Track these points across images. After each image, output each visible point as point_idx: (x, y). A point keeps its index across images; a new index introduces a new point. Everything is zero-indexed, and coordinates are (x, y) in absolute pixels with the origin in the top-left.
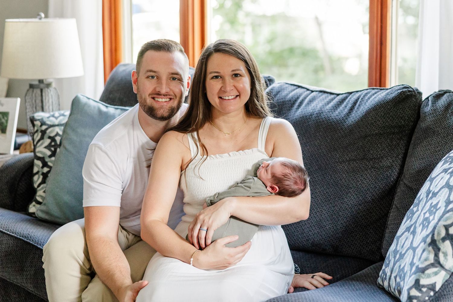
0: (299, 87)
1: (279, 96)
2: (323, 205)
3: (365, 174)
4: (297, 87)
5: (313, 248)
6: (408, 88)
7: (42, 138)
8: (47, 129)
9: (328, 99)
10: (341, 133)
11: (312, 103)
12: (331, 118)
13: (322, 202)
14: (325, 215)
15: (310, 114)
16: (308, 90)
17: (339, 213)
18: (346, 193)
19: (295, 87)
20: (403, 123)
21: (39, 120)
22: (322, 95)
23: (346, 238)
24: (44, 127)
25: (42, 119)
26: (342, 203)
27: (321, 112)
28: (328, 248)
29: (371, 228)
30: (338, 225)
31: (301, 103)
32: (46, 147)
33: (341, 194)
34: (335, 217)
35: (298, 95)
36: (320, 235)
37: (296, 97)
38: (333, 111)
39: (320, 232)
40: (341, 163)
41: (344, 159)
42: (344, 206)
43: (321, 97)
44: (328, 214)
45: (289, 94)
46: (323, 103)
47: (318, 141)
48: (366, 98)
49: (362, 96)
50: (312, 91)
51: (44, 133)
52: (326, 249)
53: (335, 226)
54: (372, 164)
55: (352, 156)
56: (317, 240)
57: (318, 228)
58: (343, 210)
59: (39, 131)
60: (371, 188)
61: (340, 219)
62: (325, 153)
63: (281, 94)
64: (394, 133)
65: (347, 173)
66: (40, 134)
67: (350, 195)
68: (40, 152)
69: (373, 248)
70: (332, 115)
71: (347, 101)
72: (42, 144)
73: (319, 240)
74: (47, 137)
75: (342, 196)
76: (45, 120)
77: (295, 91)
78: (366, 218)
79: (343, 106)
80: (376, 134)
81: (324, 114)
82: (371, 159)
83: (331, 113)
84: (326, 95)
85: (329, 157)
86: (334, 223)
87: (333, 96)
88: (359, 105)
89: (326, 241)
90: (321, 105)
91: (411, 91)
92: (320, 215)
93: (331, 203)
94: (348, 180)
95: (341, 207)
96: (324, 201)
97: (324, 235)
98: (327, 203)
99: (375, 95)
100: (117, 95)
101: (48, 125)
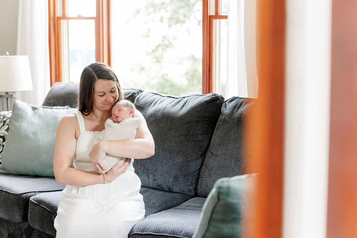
0: (156, 94)
1: (144, 100)
2: (163, 162)
3: (188, 144)
4: (155, 94)
5: (157, 187)
6: (216, 95)
7: (4, 125)
8: (7, 120)
9: (171, 101)
10: (176, 120)
11: (161, 103)
12: (170, 111)
13: (163, 160)
14: (164, 167)
15: (159, 109)
16: (161, 96)
17: (172, 167)
18: (176, 155)
19: (154, 94)
20: (211, 115)
21: (2, 115)
22: (168, 98)
23: (175, 182)
24: (5, 119)
25: (4, 115)
26: (173, 161)
27: (165, 108)
28: (165, 188)
29: (190, 176)
30: (171, 174)
31: (156, 103)
32: (5, 130)
33: (174, 156)
34: (170, 169)
35: (155, 98)
36: (161, 179)
37: (153, 99)
38: (172, 107)
39: (161, 178)
40: (174, 138)
41: (176, 135)
42: (175, 163)
43: (167, 100)
44: (166, 167)
45: (150, 98)
46: (168, 103)
47: (162, 124)
48: (192, 100)
49: (190, 99)
50: (163, 97)
51: (4, 122)
52: (164, 188)
53: (170, 174)
54: (192, 138)
55: (180, 133)
56: (159, 183)
57: (160, 175)
58: (174, 165)
59: (2, 121)
60: (191, 152)
61: (172, 170)
62: (166, 131)
63: (145, 98)
64: (205, 121)
65: (177, 143)
66: (2, 123)
67: (178, 156)
68: (2, 133)
69: (191, 188)
70: (172, 110)
71: (181, 101)
72: (3, 129)
73: (160, 182)
74: (7, 124)
75: (174, 157)
76: (6, 115)
77: (153, 97)
78: (187, 170)
79: (179, 104)
80: (195, 121)
81: (167, 109)
82: (191, 136)
83: (171, 108)
84: (171, 98)
85: (168, 134)
86: (169, 173)
87: (174, 99)
88: (187, 104)
89: (164, 183)
90: (166, 104)
91: (217, 97)
92: (161, 168)
93: (167, 161)
94: (178, 147)
95: (173, 163)
96: (164, 160)
97: (163, 180)
98: (165, 161)
99: (197, 98)
100: (52, 101)
101: (7, 117)
